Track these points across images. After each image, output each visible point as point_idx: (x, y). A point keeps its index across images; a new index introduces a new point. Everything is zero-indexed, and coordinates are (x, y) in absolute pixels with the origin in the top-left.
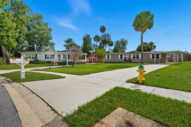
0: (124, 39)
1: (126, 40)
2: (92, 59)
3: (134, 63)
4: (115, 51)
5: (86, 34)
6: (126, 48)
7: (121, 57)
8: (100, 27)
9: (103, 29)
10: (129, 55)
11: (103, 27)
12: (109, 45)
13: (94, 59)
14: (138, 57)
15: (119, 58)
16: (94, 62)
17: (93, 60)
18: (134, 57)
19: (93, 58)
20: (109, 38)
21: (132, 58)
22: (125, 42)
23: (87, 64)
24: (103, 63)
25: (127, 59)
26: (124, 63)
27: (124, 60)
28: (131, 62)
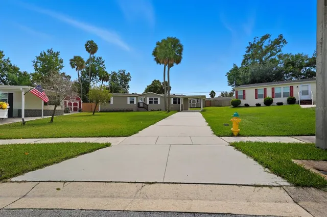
0: (125, 70)
1: (129, 74)
2: (70, 104)
3: (152, 111)
4: (113, 89)
5: (50, 49)
6: (128, 86)
7: (132, 102)
8: (85, 43)
9: (91, 47)
10: (144, 99)
11: (91, 42)
12: (100, 79)
13: (75, 104)
14: (156, 102)
15: (129, 103)
16: (75, 109)
17: (73, 107)
18: (151, 102)
19: (73, 103)
20: (101, 66)
21: (148, 103)
22: (127, 76)
23: (64, 114)
24: (98, 112)
25: (141, 105)
26: (138, 111)
27: (136, 106)
28: (147, 110)
